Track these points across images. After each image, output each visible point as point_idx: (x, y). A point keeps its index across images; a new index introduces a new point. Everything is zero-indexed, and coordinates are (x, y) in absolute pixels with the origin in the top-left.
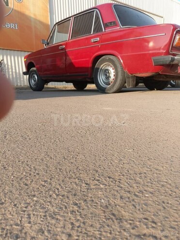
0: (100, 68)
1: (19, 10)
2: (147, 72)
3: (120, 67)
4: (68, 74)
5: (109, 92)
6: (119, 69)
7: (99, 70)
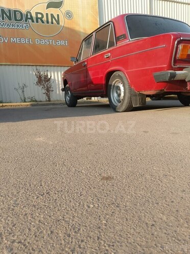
0: (113, 85)
1: (69, 26)
2: (151, 90)
3: (127, 84)
4: (89, 91)
5: (119, 110)
6: (127, 87)
7: (112, 87)
